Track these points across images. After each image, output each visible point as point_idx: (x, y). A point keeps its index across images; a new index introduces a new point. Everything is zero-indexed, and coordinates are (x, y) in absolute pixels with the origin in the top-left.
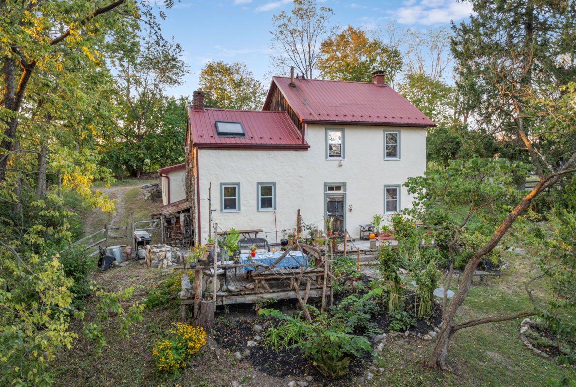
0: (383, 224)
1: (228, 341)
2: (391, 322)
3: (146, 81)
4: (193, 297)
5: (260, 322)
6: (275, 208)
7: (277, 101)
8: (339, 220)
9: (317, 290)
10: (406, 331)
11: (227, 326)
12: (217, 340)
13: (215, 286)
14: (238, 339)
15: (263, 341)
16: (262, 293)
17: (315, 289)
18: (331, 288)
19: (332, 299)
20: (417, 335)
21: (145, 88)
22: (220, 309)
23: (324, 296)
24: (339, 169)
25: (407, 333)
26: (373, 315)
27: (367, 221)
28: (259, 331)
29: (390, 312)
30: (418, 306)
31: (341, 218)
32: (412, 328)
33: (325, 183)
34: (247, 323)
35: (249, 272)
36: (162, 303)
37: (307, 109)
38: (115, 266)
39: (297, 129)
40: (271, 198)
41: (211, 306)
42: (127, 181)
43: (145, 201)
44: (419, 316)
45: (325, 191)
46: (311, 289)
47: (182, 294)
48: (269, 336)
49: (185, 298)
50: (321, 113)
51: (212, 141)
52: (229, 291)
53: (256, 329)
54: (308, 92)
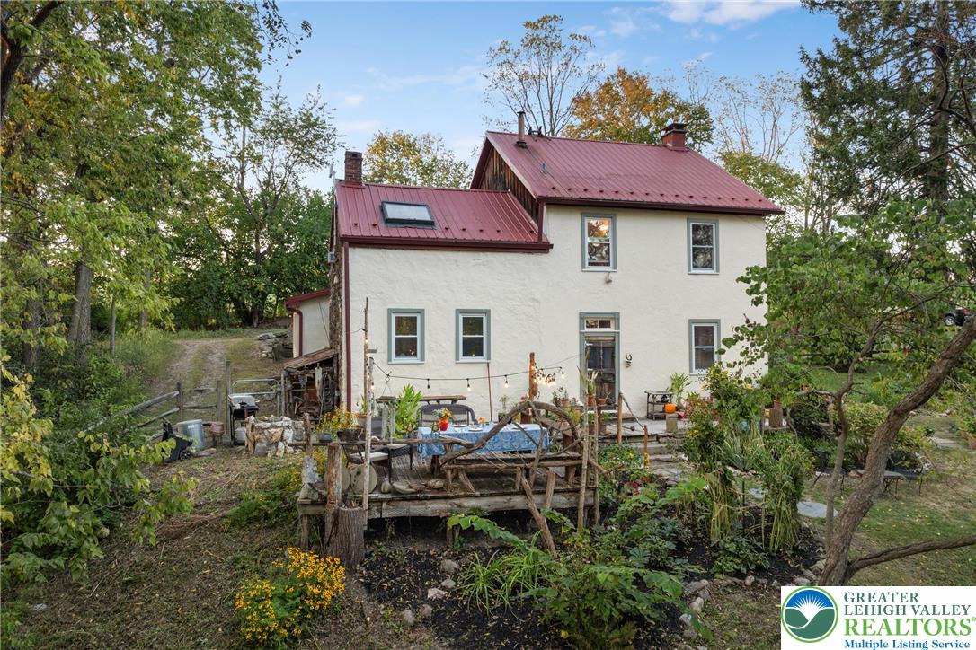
0: (687, 391)
1: (390, 588)
2: (715, 558)
3: (271, 161)
4: (323, 501)
5: (454, 555)
6: (489, 358)
7: (495, 175)
8: (607, 382)
9: (567, 494)
10: (747, 575)
11: (389, 560)
12: (368, 587)
13: (367, 479)
14: (410, 586)
15: (460, 590)
16: (458, 497)
17: (564, 492)
18: (594, 490)
19: (597, 513)
20: (770, 584)
21: (269, 174)
22: (376, 528)
23: (582, 506)
24: (606, 287)
25: (749, 580)
26: (680, 544)
27: (660, 385)
28: (453, 571)
29: (714, 540)
30: (768, 530)
31: (610, 379)
32: (759, 571)
33: (581, 314)
34: (429, 555)
35: (435, 459)
36: (267, 517)
37: (547, 180)
38: (190, 456)
39: (530, 218)
40: (482, 338)
41: (359, 519)
42: (235, 330)
43: (262, 359)
44: (771, 549)
45: (581, 327)
46: (556, 492)
47: (302, 494)
48: (471, 580)
49: (308, 501)
50: (573, 187)
51: (375, 233)
52: (394, 491)
53: (447, 568)
54: (549, 155)
